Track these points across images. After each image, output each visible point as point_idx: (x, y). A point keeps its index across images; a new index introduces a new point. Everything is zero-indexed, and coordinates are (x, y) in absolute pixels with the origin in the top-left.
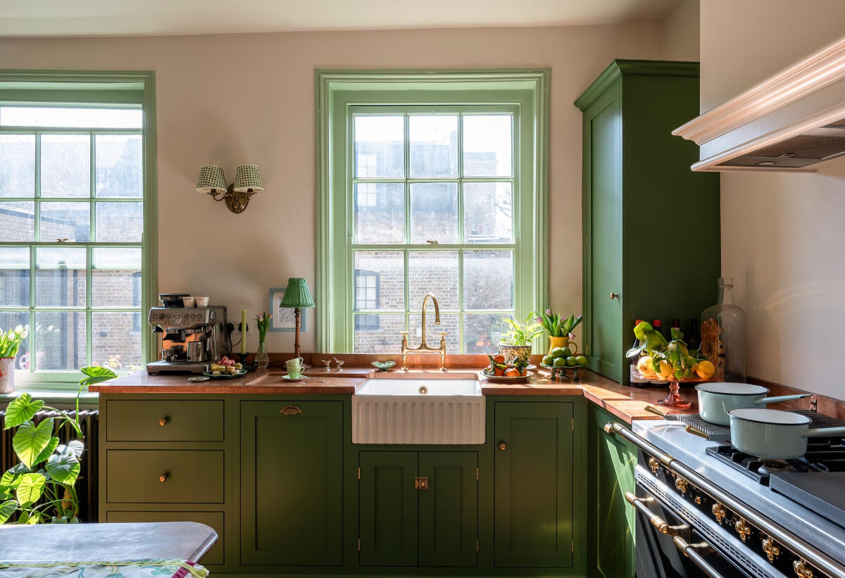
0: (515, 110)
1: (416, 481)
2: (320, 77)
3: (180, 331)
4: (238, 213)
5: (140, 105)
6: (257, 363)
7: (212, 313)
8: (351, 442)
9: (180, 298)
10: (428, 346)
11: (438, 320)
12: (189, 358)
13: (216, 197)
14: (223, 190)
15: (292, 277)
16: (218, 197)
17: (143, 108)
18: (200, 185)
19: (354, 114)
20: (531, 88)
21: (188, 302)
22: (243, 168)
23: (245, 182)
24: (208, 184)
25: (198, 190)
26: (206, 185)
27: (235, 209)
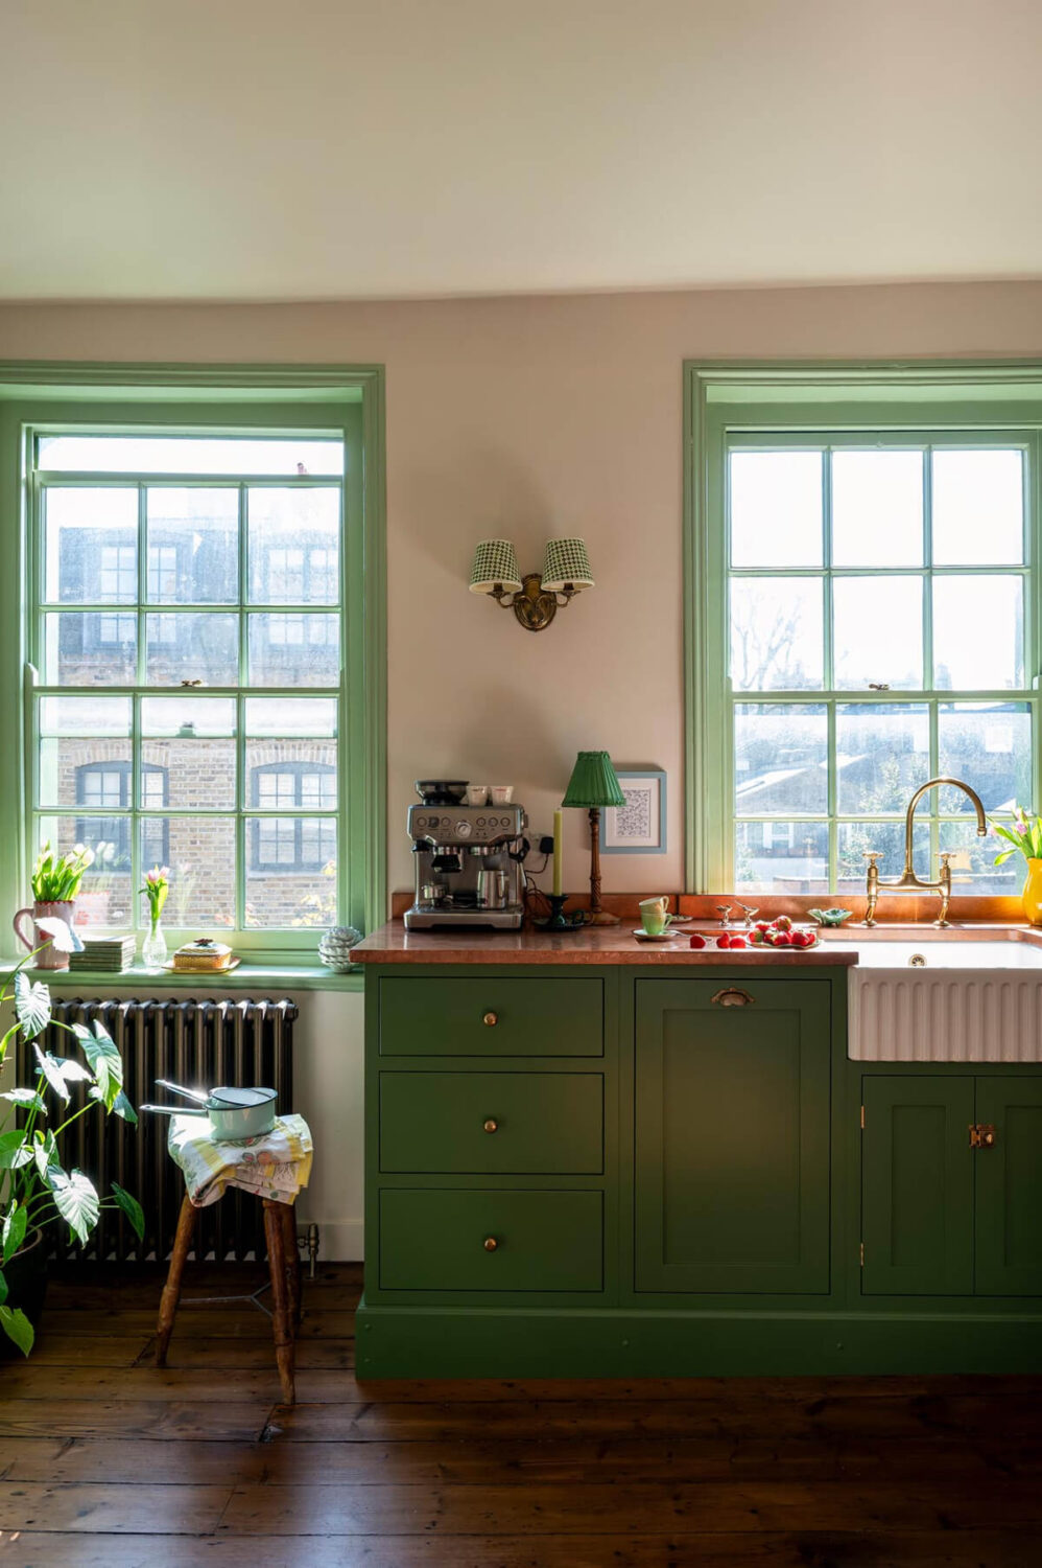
0: (1031, 440)
1: (974, 1133)
2: (692, 375)
4: (536, 630)
5: (340, 432)
7: (522, 816)
8: (847, 1057)
9: (452, 789)
12: (483, 901)
13: (501, 600)
14: (514, 585)
15: (581, 750)
16: (506, 600)
17: (346, 439)
18: (479, 577)
19: (731, 448)
21: (475, 795)
22: (563, 544)
23: (568, 570)
24: (496, 574)
25: (470, 588)
26: (494, 575)
27: (533, 624)
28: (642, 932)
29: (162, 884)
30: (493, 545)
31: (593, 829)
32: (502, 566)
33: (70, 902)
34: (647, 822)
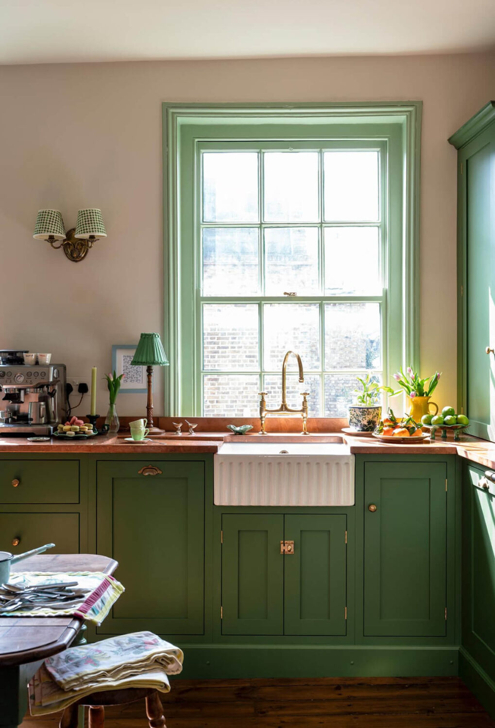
0: (383, 146)
1: (282, 545)
2: (168, 110)
3: (20, 390)
4: (76, 261)
6: (108, 425)
7: (55, 371)
8: (214, 504)
9: (18, 355)
10: (290, 408)
11: (301, 378)
12: (32, 419)
13: (54, 244)
14: (61, 235)
16: (56, 244)
18: (39, 232)
19: (202, 151)
20: (401, 122)
21: (30, 358)
22: (86, 212)
23: (88, 228)
24: (47, 230)
25: (34, 237)
26: (45, 231)
27: (74, 258)
28: (131, 439)
30: (46, 212)
32: (50, 225)
34: (141, 374)
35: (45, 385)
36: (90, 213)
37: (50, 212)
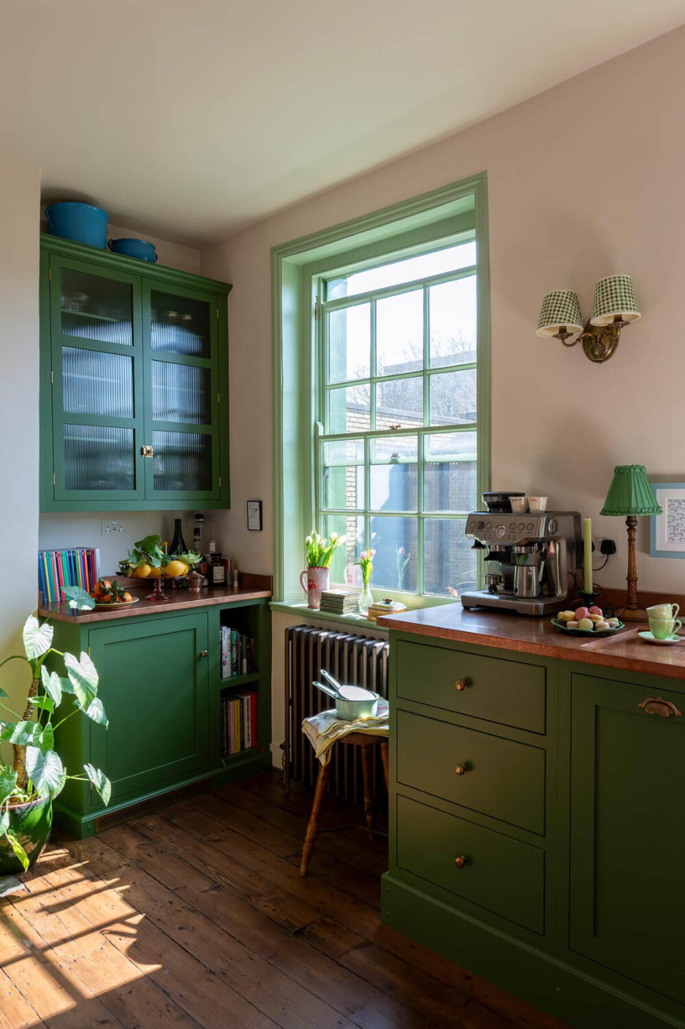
3: (507, 548)
4: (600, 362)
5: (473, 234)
7: (551, 522)
12: (517, 590)
13: (566, 340)
14: (575, 328)
16: (569, 341)
17: (477, 237)
18: (541, 325)
21: (517, 504)
25: (537, 332)
26: (548, 321)
27: (596, 356)
28: (648, 635)
29: (368, 561)
30: (551, 296)
31: (630, 535)
33: (325, 568)
35: (536, 542)
36: (610, 282)
37: (557, 294)
